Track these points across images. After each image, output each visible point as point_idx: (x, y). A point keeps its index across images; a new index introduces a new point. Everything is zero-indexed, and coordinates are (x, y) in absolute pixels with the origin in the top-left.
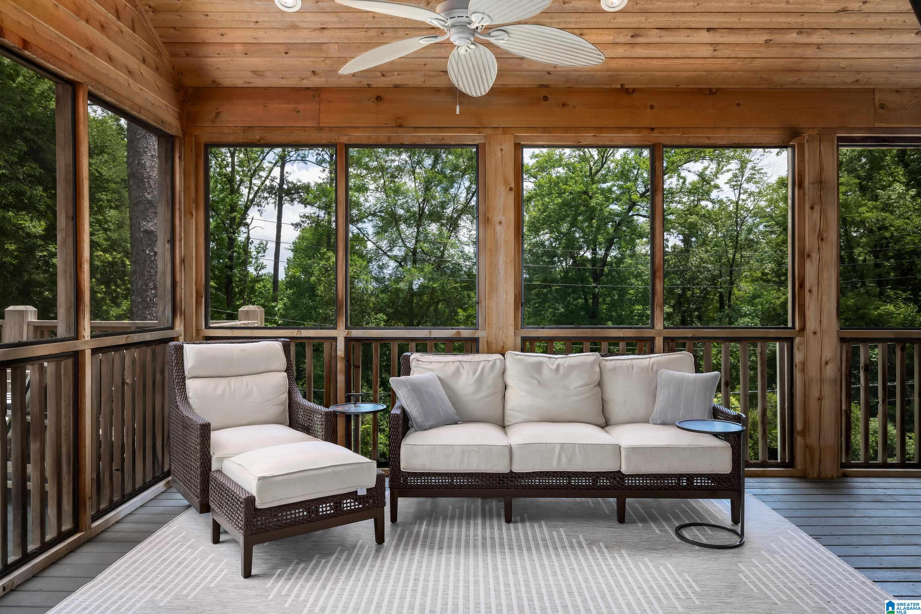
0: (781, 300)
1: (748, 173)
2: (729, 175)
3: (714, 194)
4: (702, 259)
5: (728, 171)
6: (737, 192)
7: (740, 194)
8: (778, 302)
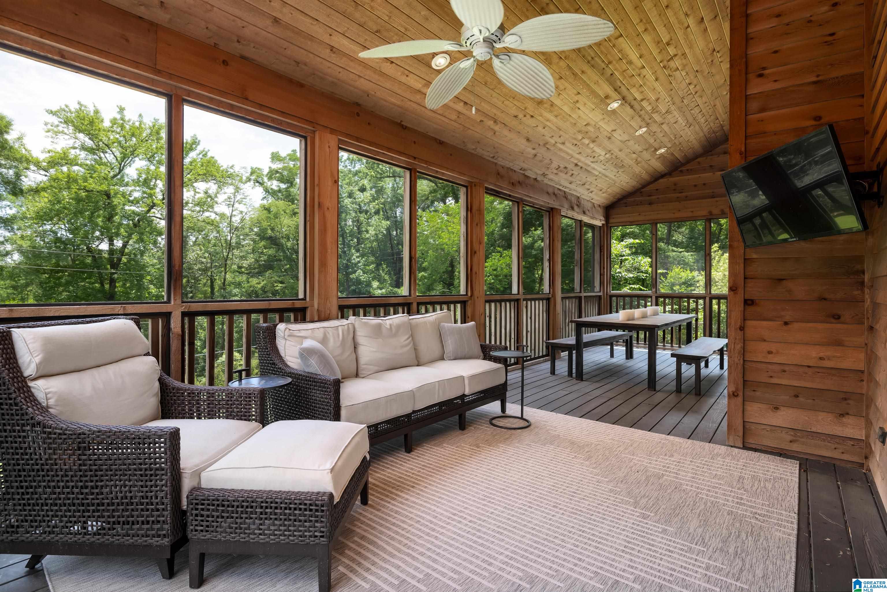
0: (262, 285)
1: (239, 197)
2: (225, 197)
3: (217, 209)
4: (198, 254)
5: (225, 193)
6: (231, 208)
7: (233, 211)
8: (259, 286)
